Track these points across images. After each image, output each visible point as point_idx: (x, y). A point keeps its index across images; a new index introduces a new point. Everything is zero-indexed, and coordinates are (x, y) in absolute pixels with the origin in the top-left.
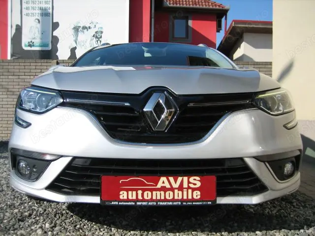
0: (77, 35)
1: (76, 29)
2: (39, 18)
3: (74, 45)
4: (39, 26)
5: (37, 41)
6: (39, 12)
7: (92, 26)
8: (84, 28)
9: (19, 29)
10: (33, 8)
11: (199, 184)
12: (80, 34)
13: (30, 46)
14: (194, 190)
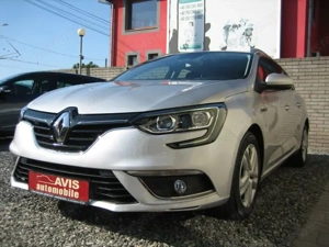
0: (227, 35)
1: (227, 28)
2: (193, 21)
3: (225, 45)
4: (193, 28)
5: (191, 43)
6: (193, 15)
7: (242, 24)
8: (235, 26)
9: (176, 33)
10: (188, 12)
11: (78, 187)
12: (230, 33)
13: (185, 48)
14: (75, 190)
